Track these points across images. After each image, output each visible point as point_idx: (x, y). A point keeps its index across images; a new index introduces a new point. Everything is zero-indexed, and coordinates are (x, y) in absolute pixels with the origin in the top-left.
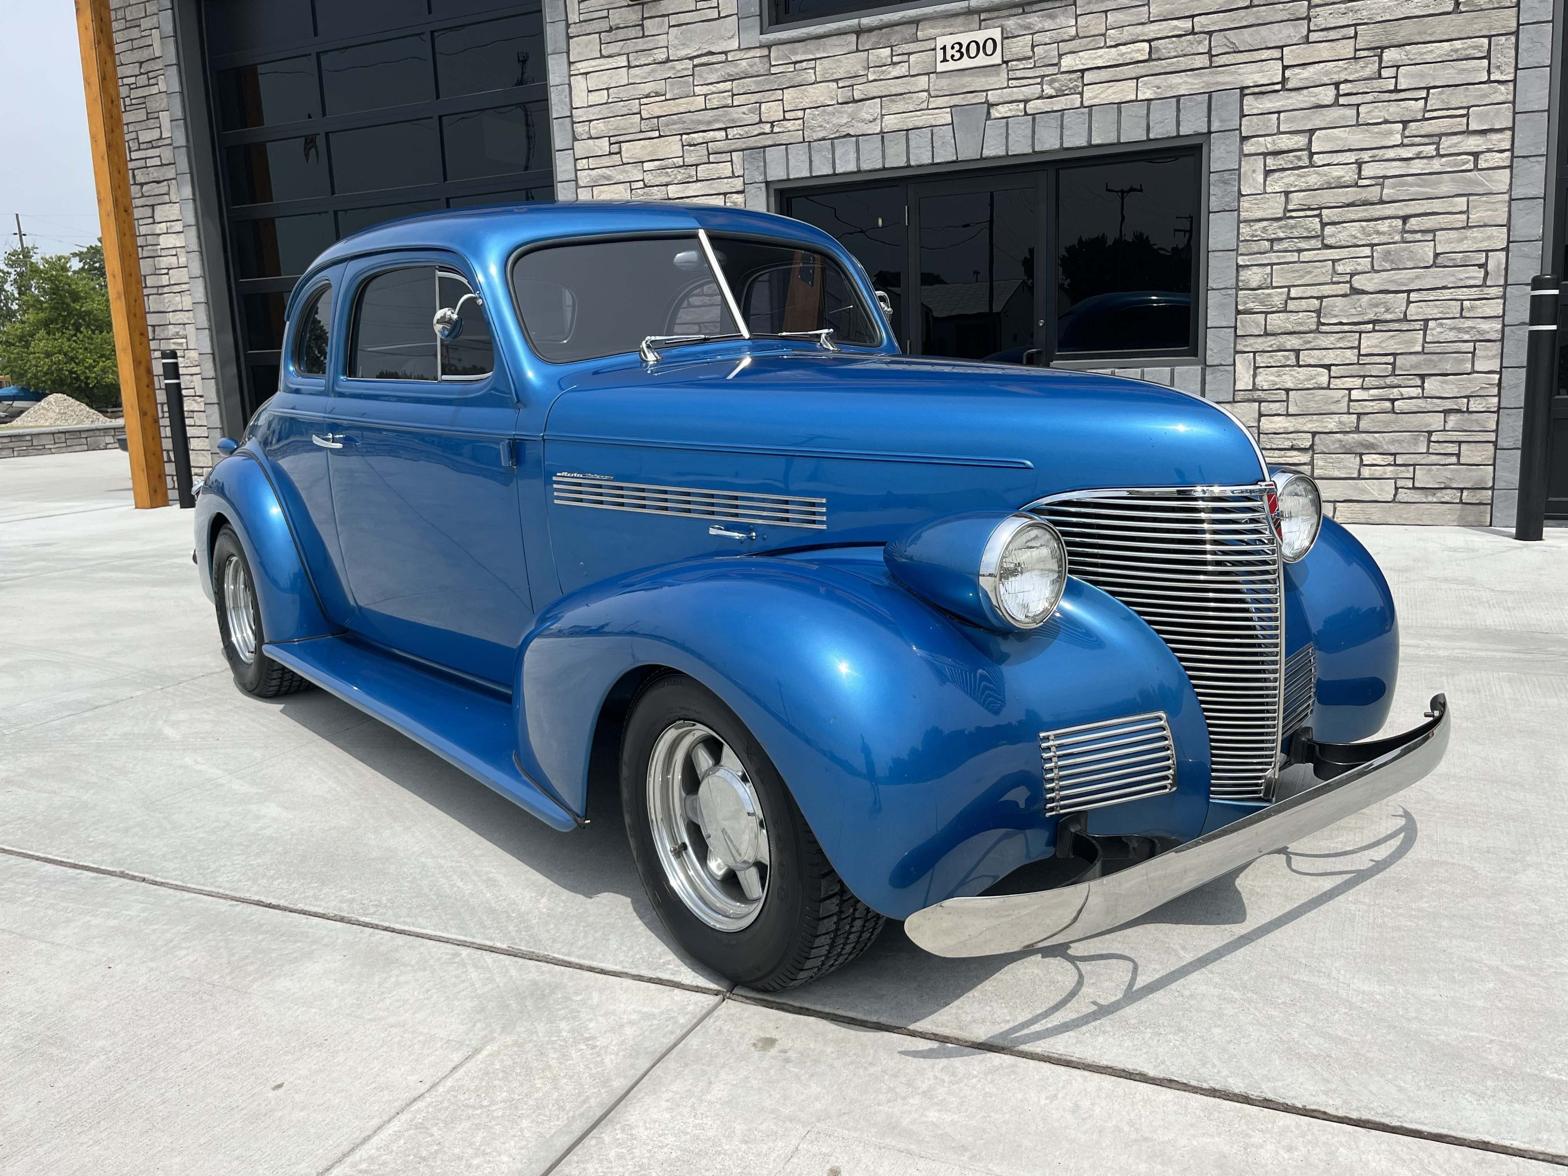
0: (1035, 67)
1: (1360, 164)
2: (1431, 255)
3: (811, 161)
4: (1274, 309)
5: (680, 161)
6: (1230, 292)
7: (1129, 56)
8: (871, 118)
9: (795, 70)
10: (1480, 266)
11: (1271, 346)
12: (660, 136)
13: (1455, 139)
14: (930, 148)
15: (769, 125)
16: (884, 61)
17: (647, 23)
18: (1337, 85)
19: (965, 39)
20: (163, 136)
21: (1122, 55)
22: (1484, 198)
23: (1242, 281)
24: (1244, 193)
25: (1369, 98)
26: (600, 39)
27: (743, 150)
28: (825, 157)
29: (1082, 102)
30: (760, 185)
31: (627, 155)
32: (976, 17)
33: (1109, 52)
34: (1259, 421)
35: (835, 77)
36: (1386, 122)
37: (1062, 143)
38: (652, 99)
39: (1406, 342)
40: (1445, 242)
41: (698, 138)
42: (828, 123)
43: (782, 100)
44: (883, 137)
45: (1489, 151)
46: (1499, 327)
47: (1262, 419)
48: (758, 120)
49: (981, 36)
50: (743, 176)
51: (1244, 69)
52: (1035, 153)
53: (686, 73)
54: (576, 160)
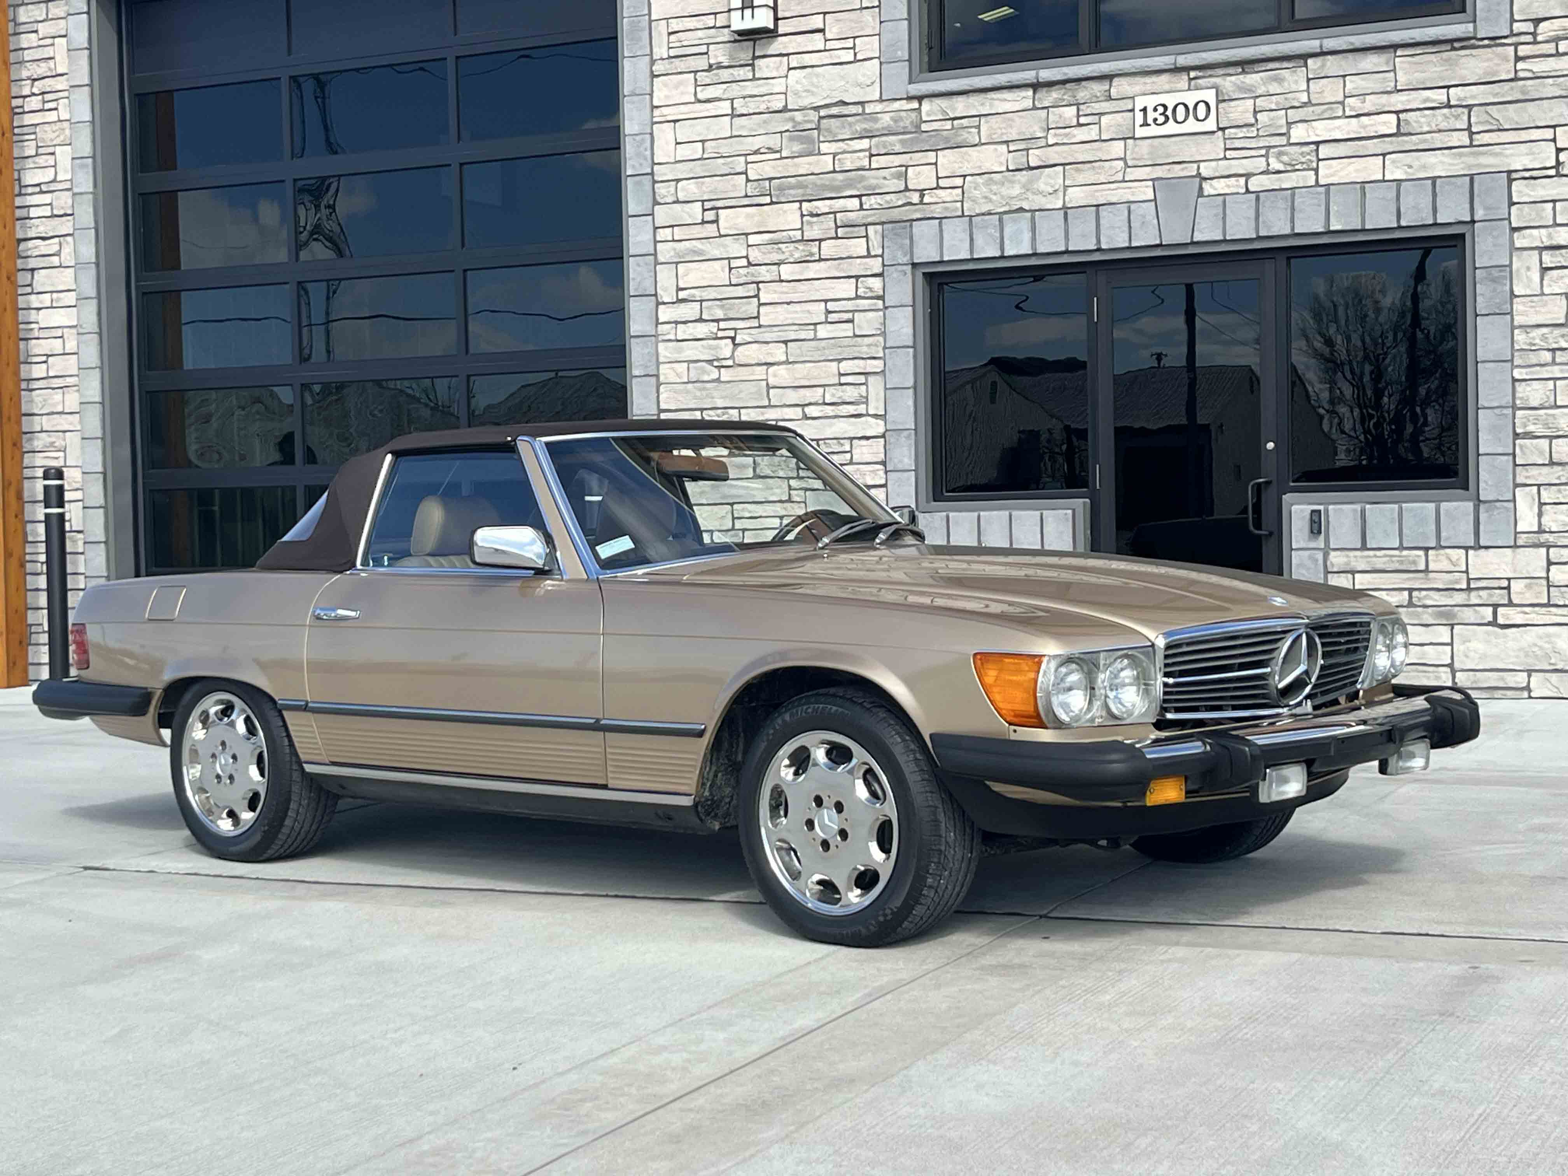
0: (1258, 136)
3: (972, 240)
4: (1560, 433)
5: (798, 235)
6: (1505, 411)
7: (1374, 128)
8: (1051, 190)
9: (953, 128)
11: (1559, 478)
12: (772, 203)
14: (1126, 229)
15: (917, 195)
16: (1068, 123)
17: (760, 62)
19: (1170, 101)
20: (58, 179)
21: (1364, 127)
23: (1521, 398)
24: (1516, 293)
26: (696, 80)
27: (883, 223)
28: (991, 235)
29: (1317, 180)
30: (905, 268)
31: (727, 225)
32: (1185, 75)
33: (1349, 123)
34: (1548, 571)
35: (1005, 138)
37: (1293, 228)
38: (763, 157)
41: (823, 206)
42: (995, 194)
43: (936, 164)
44: (1066, 214)
47: (1552, 568)
48: (902, 188)
49: (1191, 98)
50: (882, 256)
51: (1510, 150)
52: (1259, 238)
53: (809, 126)
54: (656, 228)
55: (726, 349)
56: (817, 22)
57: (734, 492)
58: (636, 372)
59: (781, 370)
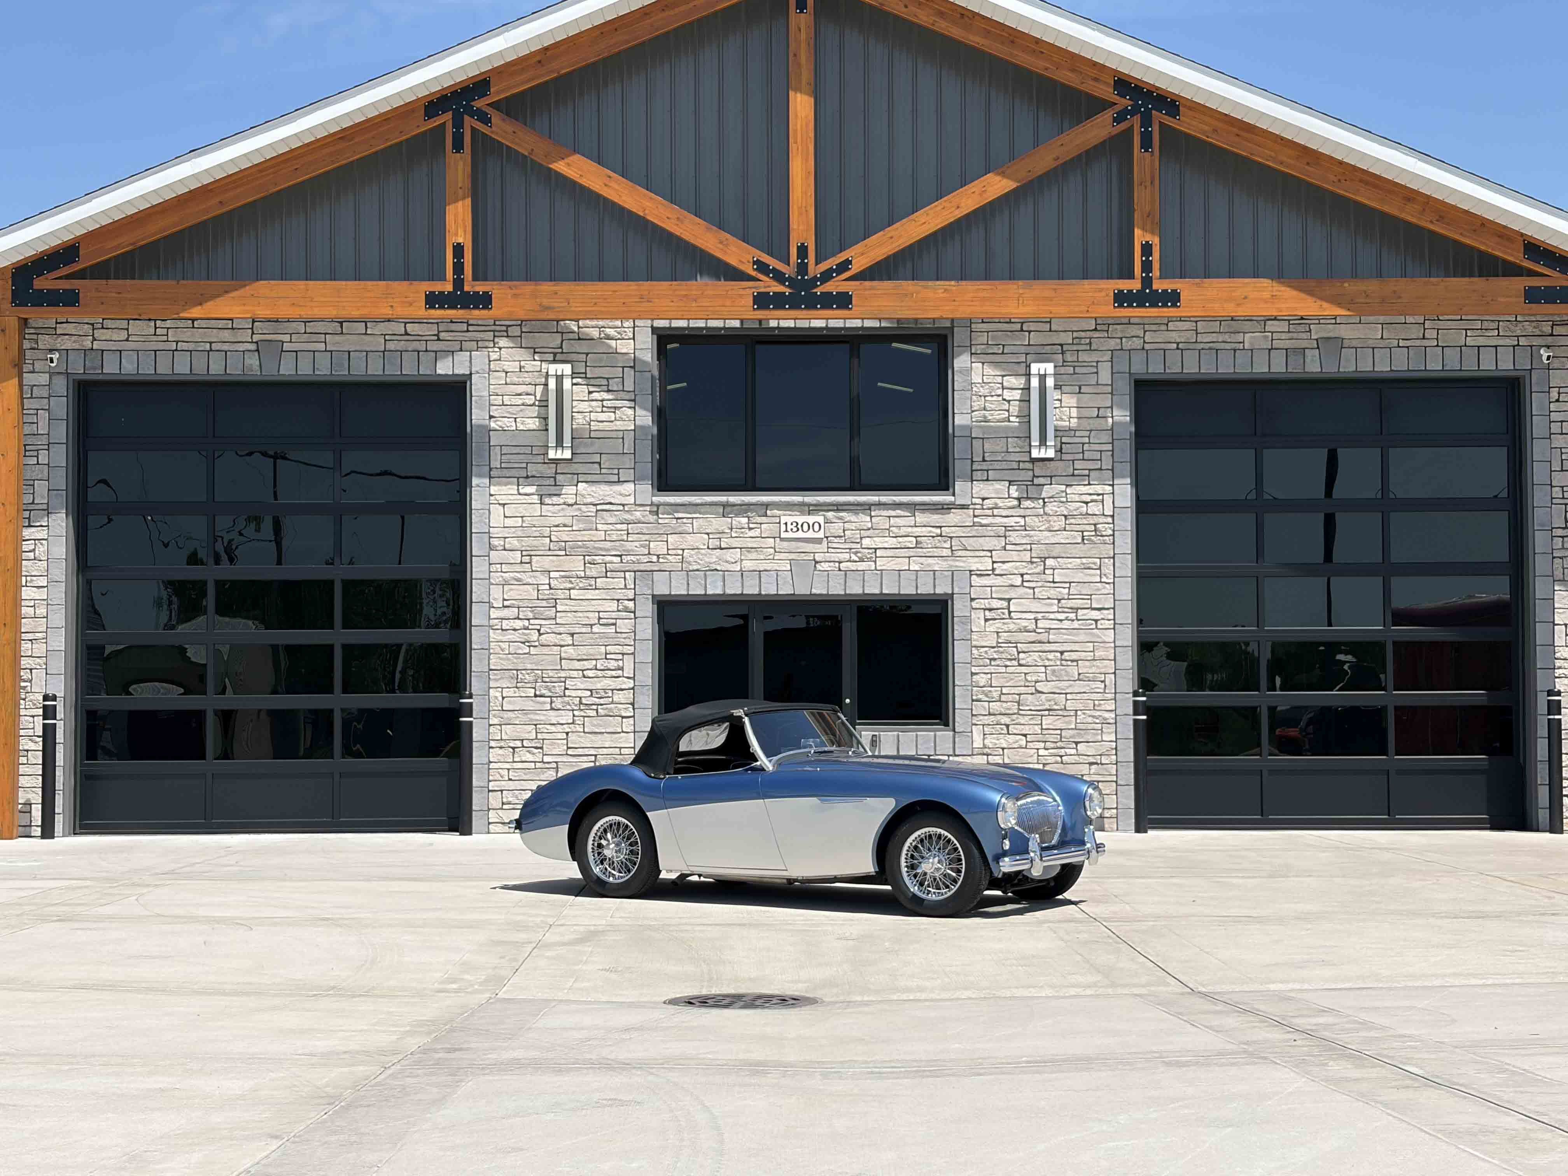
0: (845, 542)
1: (1036, 620)
2: (1076, 674)
3: (688, 584)
4: (993, 700)
5: (582, 574)
6: (968, 688)
7: (904, 544)
8: (733, 561)
9: (677, 523)
10: (1102, 682)
11: (992, 722)
12: (566, 555)
13: (1085, 611)
14: (775, 585)
15: (656, 557)
16: (743, 526)
17: (559, 477)
18: (1022, 575)
19: (799, 520)
21: (900, 542)
22: (1102, 645)
23: (975, 682)
24: (974, 631)
25: (1040, 584)
27: (635, 572)
28: (699, 582)
29: (876, 567)
30: (647, 597)
31: (537, 565)
32: (806, 508)
33: (891, 540)
35: (708, 531)
36: (1049, 598)
37: (864, 591)
38: (561, 529)
39: (1066, 723)
40: (1084, 668)
41: (598, 559)
42: (702, 560)
43: (667, 541)
44: (742, 574)
45: (1103, 619)
46: (1113, 716)
48: (647, 552)
49: (810, 520)
50: (634, 589)
51: (971, 560)
52: (846, 595)
53: (589, 514)
54: (490, 564)
55: (534, 636)
56: (597, 458)
57: (538, 717)
58: (474, 646)
59: (570, 650)
